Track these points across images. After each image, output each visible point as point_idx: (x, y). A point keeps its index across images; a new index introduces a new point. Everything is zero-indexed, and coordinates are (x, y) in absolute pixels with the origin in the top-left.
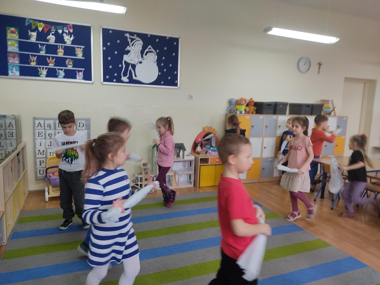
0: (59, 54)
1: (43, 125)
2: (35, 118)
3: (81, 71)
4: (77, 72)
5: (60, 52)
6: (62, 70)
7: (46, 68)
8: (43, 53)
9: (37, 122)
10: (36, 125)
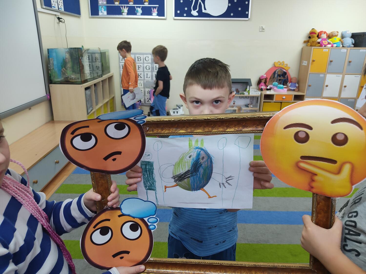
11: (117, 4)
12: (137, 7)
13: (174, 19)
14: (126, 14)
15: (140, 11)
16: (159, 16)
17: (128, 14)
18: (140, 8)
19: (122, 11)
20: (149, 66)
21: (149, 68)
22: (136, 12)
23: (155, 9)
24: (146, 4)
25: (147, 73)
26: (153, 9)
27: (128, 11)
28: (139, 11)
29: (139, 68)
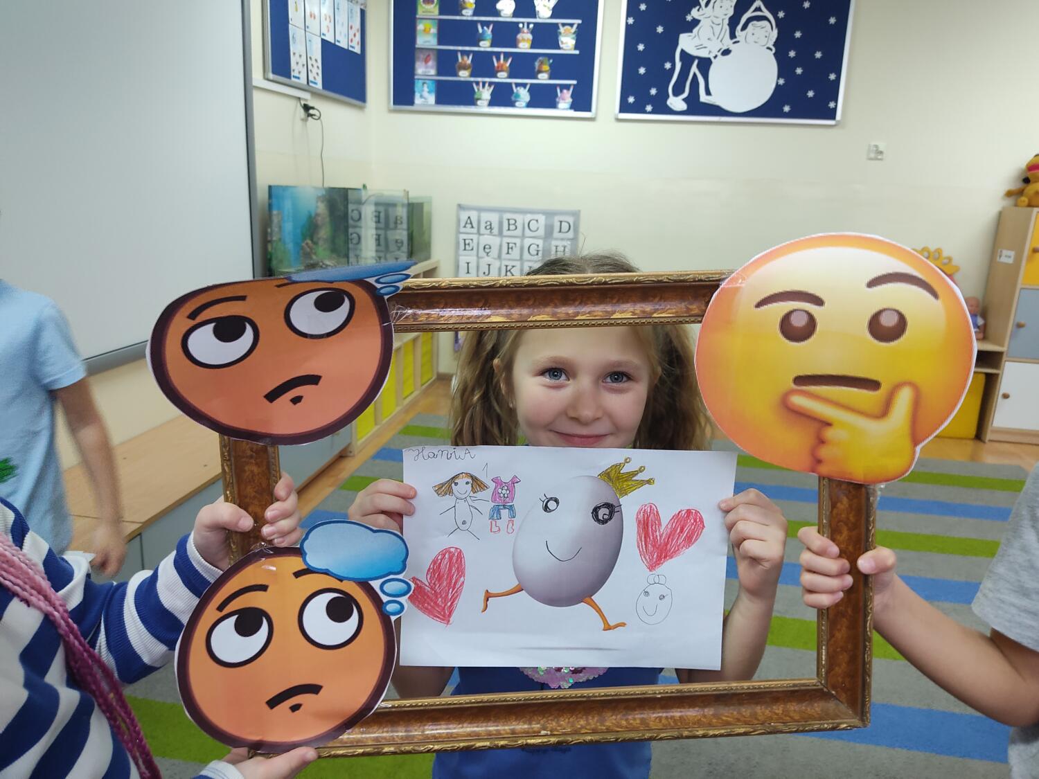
0: (521, 45)
1: (475, 225)
2: (460, 207)
3: (567, 87)
4: (558, 91)
5: (523, 40)
6: (524, 85)
7: (490, 84)
8: (485, 46)
9: (464, 216)
10: (462, 224)
11: (464, 75)
12: (517, 85)
13: (618, 120)
14: (486, 103)
15: (524, 95)
16: (576, 110)
17: (492, 103)
18: (525, 88)
19: (476, 96)
22: (513, 98)
23: (565, 91)
24: (543, 79)
26: (561, 91)
27: (492, 94)
28: (522, 96)
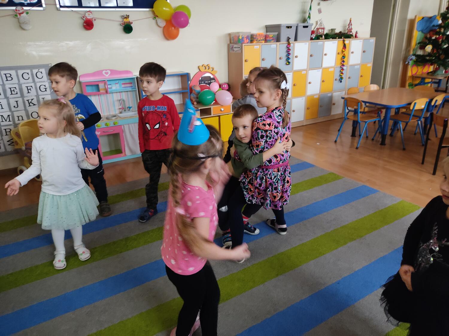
20: (45, 86)
21: (45, 90)
25: (43, 97)
29: (29, 90)
